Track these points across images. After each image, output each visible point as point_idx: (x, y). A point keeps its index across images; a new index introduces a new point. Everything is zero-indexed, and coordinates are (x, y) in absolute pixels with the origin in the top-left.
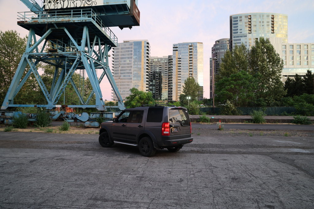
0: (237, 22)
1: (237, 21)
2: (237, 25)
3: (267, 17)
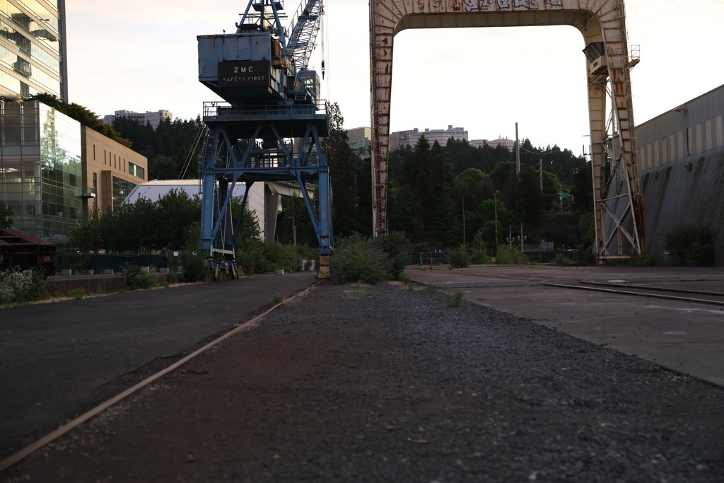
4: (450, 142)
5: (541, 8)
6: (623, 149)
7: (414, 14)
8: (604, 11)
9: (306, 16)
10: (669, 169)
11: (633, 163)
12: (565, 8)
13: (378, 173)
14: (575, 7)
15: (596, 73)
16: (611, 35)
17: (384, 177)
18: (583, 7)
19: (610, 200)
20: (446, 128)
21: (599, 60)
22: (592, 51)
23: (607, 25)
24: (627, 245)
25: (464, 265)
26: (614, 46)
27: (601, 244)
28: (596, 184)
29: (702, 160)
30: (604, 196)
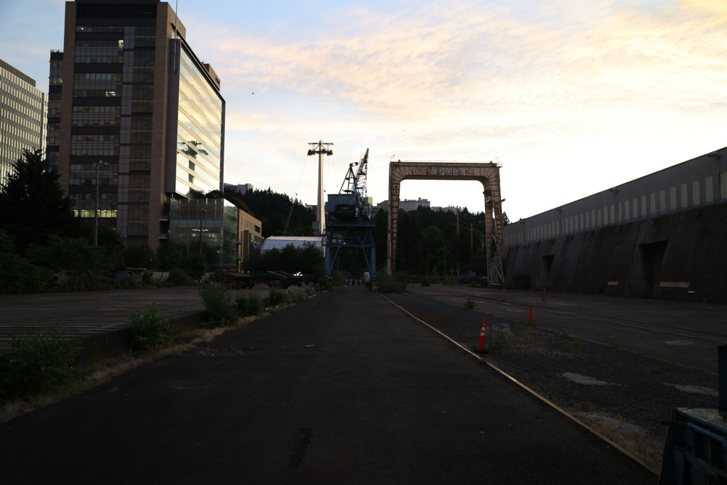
4: (420, 207)
5: (465, 175)
6: (498, 238)
7: (409, 175)
8: (491, 177)
9: (361, 173)
10: (518, 246)
11: (502, 243)
12: (475, 175)
13: (392, 245)
14: (479, 175)
15: (488, 203)
16: (494, 188)
17: (395, 247)
18: (482, 175)
19: (495, 258)
20: (417, 199)
21: (489, 198)
22: (487, 193)
23: (493, 183)
24: (499, 279)
25: (428, 285)
26: (495, 193)
27: (490, 278)
28: (488, 251)
29: (529, 244)
30: (493, 256)
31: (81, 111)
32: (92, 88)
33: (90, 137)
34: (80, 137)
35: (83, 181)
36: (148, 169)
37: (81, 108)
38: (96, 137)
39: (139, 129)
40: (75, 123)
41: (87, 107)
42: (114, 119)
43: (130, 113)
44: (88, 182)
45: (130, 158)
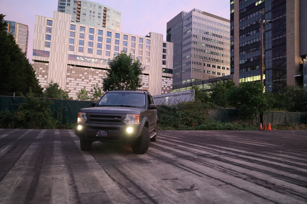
0: (64, 6)
1: (65, 4)
2: (64, 9)
3: (99, 8)
31: (244, 21)
32: (248, 5)
33: (249, 33)
34: (243, 36)
35: (246, 60)
36: (284, 42)
37: (243, 19)
38: (252, 32)
39: (277, 17)
40: (241, 29)
41: (246, 17)
42: (261, 17)
43: (270, 9)
44: (249, 60)
45: (272, 39)
